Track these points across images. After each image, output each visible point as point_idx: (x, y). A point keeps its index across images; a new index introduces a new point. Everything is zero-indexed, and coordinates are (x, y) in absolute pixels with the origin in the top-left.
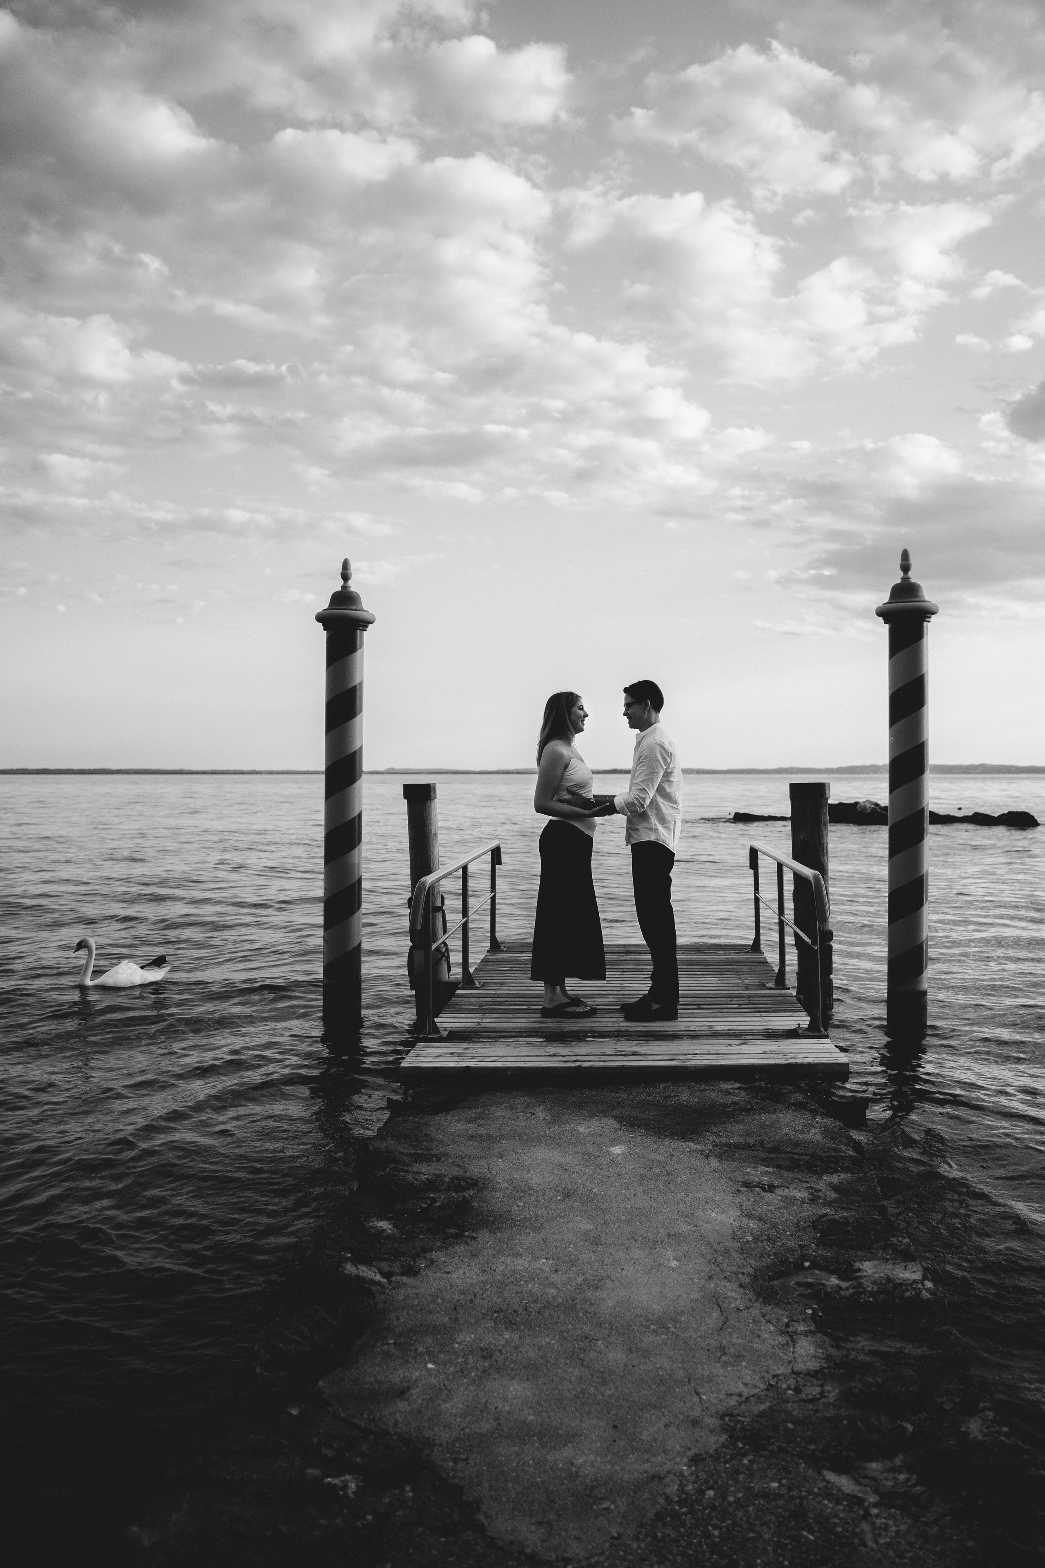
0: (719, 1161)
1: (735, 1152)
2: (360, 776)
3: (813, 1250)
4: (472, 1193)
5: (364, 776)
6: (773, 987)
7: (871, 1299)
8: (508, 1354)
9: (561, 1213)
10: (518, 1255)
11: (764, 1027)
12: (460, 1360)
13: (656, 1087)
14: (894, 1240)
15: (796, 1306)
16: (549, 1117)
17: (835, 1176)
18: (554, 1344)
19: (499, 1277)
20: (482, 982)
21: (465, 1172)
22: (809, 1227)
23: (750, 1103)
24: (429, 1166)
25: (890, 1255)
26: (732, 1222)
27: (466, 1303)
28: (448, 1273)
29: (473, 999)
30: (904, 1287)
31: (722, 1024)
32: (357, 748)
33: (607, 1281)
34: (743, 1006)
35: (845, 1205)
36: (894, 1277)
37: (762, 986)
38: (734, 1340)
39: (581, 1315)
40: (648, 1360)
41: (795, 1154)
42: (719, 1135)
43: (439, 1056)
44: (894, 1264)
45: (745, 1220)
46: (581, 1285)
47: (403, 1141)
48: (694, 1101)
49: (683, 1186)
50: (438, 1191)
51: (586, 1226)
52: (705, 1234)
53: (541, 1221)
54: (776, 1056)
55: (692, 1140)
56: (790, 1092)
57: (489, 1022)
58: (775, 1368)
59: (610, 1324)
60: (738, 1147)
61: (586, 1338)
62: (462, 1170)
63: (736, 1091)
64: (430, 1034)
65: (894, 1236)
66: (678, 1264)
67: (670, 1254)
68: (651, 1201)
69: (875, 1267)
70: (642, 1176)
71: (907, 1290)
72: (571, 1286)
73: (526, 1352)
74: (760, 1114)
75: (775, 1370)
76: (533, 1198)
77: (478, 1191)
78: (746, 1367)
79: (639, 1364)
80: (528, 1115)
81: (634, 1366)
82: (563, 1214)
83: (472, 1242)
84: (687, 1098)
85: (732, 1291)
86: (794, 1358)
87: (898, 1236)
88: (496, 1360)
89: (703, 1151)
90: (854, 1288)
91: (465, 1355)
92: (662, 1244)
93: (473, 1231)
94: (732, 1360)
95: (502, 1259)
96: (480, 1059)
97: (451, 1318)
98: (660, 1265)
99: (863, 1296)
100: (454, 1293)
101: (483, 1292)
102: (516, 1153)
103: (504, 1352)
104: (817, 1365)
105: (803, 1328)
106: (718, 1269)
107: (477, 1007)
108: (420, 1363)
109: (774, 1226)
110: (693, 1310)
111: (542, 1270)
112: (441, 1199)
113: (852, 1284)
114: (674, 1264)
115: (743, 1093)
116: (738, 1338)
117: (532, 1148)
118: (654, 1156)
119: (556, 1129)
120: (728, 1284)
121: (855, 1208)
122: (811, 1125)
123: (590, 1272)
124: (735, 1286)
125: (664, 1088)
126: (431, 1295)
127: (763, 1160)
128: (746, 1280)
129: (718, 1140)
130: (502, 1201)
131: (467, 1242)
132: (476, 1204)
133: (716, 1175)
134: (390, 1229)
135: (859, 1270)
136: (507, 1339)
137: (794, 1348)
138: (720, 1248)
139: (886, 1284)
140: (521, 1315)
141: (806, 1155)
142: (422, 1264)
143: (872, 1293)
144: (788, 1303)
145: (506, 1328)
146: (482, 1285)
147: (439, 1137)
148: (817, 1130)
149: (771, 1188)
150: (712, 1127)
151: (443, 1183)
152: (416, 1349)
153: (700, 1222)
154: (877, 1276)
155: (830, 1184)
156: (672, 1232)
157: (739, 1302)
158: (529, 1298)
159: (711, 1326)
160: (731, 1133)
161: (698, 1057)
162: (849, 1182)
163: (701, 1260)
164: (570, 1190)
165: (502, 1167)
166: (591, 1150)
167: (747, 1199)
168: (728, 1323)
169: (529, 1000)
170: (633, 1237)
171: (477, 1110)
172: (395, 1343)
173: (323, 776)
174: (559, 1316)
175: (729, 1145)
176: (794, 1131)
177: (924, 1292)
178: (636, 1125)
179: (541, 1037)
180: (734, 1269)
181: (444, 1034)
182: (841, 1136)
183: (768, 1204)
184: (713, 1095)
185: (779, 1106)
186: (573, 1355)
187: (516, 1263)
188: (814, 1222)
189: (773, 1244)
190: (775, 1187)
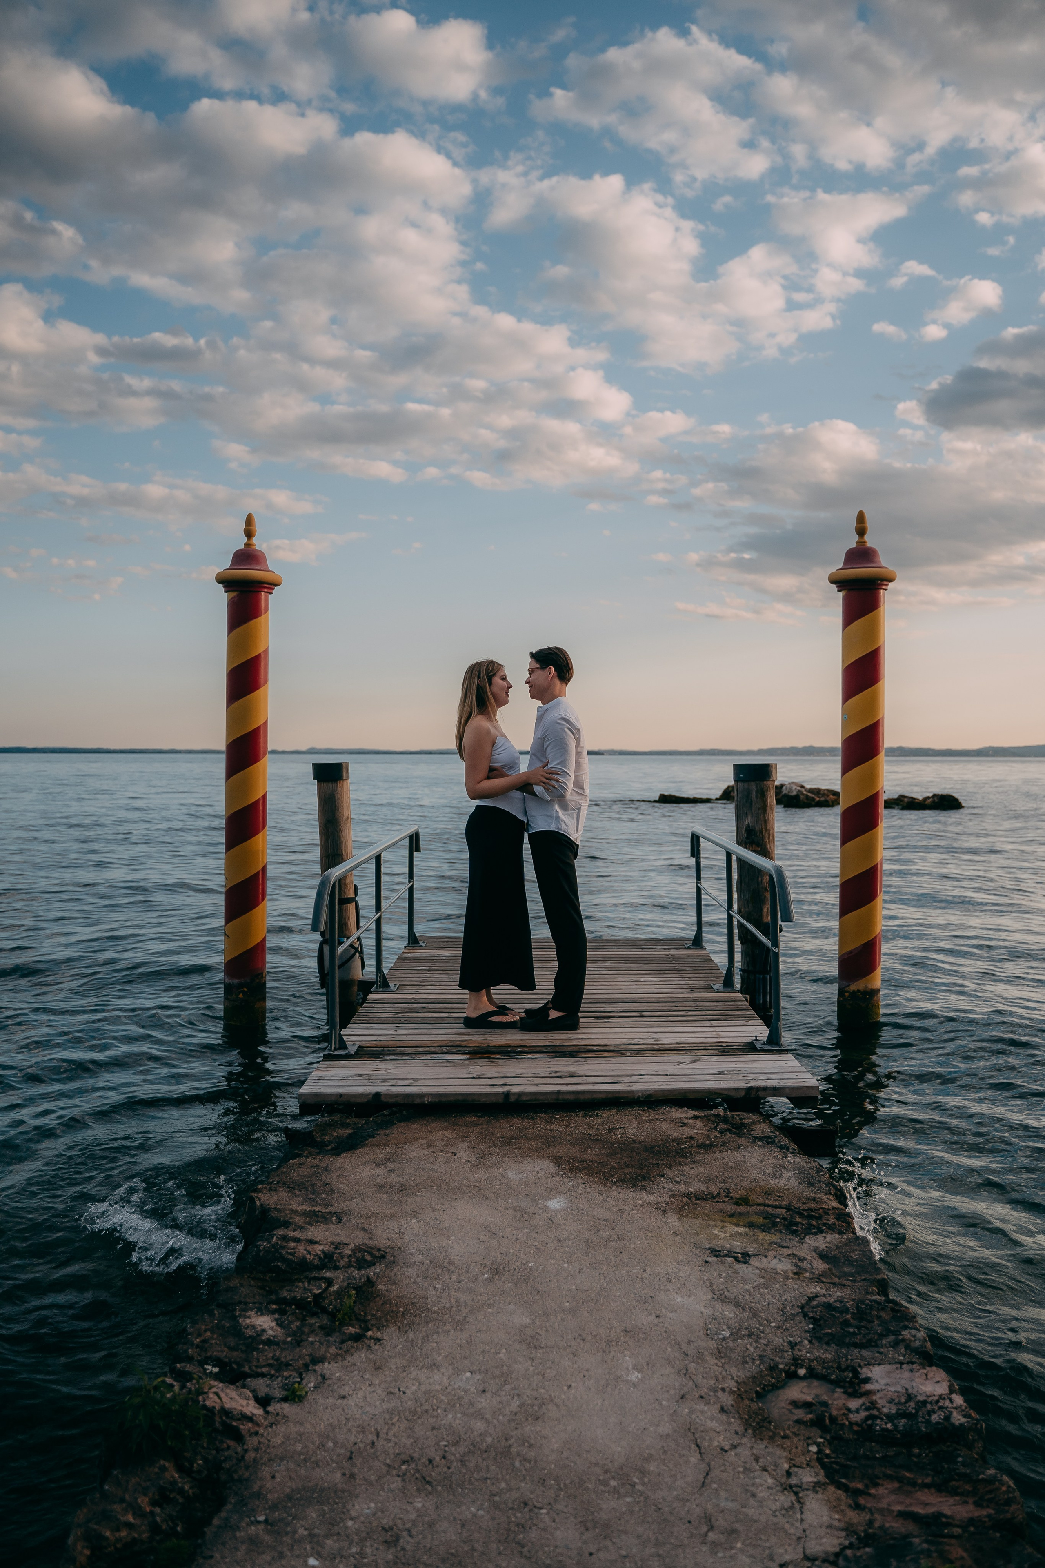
0: (679, 1219)
1: (696, 1204)
2: (265, 755)
3: (808, 1351)
4: (378, 1270)
5: (268, 755)
6: (721, 989)
7: (889, 1426)
8: (420, 1537)
9: (489, 1299)
10: (434, 1366)
11: (716, 1040)
12: (354, 1550)
13: (597, 1115)
14: (906, 1334)
15: (795, 1439)
16: (473, 1159)
17: (820, 1237)
18: (482, 1516)
19: (409, 1403)
20: (398, 984)
21: (371, 1239)
22: (798, 1314)
23: (708, 1137)
24: (327, 1230)
25: (904, 1356)
26: (703, 1309)
27: (365, 1447)
28: (344, 1397)
29: (387, 1006)
30: (929, 1407)
31: (671, 1035)
32: (261, 722)
33: (550, 1406)
34: (691, 1013)
35: (836, 1280)
36: (915, 1391)
37: (709, 988)
38: (723, 1504)
39: (517, 1464)
40: (609, 1543)
41: (768, 1206)
42: (676, 1181)
43: (345, 1079)
44: (911, 1371)
45: (718, 1305)
46: (516, 1414)
47: (297, 1193)
48: (643, 1135)
49: (638, 1256)
50: (336, 1268)
51: (522, 1319)
52: (671, 1328)
53: (465, 1311)
54: (735, 1077)
55: (643, 1188)
56: (754, 1123)
57: (406, 1034)
58: (781, 1551)
59: (557, 1479)
60: (700, 1197)
61: (526, 1504)
62: (367, 1236)
63: (691, 1121)
64: (335, 1049)
65: (906, 1328)
66: (639, 1375)
67: (629, 1361)
68: (600, 1279)
69: (888, 1373)
70: (587, 1242)
71: (934, 1412)
72: (504, 1415)
73: (444, 1532)
74: (721, 1151)
75: (781, 1555)
76: (454, 1277)
77: (386, 1266)
78: (742, 1551)
79: (598, 1550)
80: (448, 1155)
81: (591, 1554)
82: (492, 1301)
83: (377, 1347)
84: (635, 1130)
85: (712, 1419)
86: (804, 1531)
87: (911, 1329)
88: (403, 1549)
89: (658, 1203)
90: (867, 1409)
91: (361, 1541)
92: (617, 1345)
93: (378, 1329)
94: (722, 1538)
95: (414, 1375)
96: (393, 1082)
97: (344, 1475)
98: (617, 1378)
99: (878, 1422)
100: (349, 1431)
101: (388, 1429)
102: (434, 1210)
103: (414, 1532)
104: (836, 1541)
105: (810, 1479)
106: (691, 1383)
107: (391, 1015)
108: (298, 1556)
109: (755, 1314)
110: (665, 1452)
111: (466, 1391)
112: (339, 1278)
113: (863, 1404)
114: (635, 1376)
115: (699, 1123)
116: (726, 1499)
117: (453, 1203)
118: (600, 1213)
119: (481, 1175)
120: (706, 1408)
121: (848, 1283)
122: (783, 1166)
123: (528, 1392)
124: (714, 1410)
125: (608, 1117)
126: (319, 1435)
127: (732, 1216)
128: (728, 1400)
129: (675, 1188)
130: (415, 1283)
131: (369, 1346)
132: (383, 1287)
133: (678, 1239)
134: (272, 1328)
135: (867, 1380)
136: (418, 1510)
137: (802, 1513)
138: (691, 1351)
139: (906, 1403)
140: (437, 1466)
141: (780, 1207)
142: (310, 1382)
143: (890, 1418)
144: (785, 1437)
145: (418, 1490)
146: (387, 1416)
147: (342, 1186)
148: (791, 1173)
149: (744, 1258)
150: (667, 1171)
151: (342, 1257)
152: (295, 1532)
153: (664, 1310)
154: (892, 1389)
155: (815, 1250)
156: (629, 1327)
157: (722, 1438)
158: (449, 1438)
159: (689, 1479)
160: (689, 1177)
161: (645, 1079)
162: (837, 1247)
163: (669, 1370)
164: (500, 1264)
165: (416, 1230)
166: (524, 1204)
167: (718, 1273)
168: (712, 1475)
169: (450, 1006)
170: (580, 1335)
171: (388, 1149)
172: (266, 1521)
173: (224, 756)
174: (488, 1467)
175: (688, 1195)
176: (764, 1175)
177: (955, 1414)
178: (577, 1168)
179: (464, 1053)
180: (712, 1382)
181: (352, 1050)
182: (820, 1181)
183: (744, 1281)
184: (665, 1126)
185: (743, 1141)
186: (508, 1535)
187: (432, 1381)
188: (802, 1307)
189: (756, 1342)
190: (749, 1256)
